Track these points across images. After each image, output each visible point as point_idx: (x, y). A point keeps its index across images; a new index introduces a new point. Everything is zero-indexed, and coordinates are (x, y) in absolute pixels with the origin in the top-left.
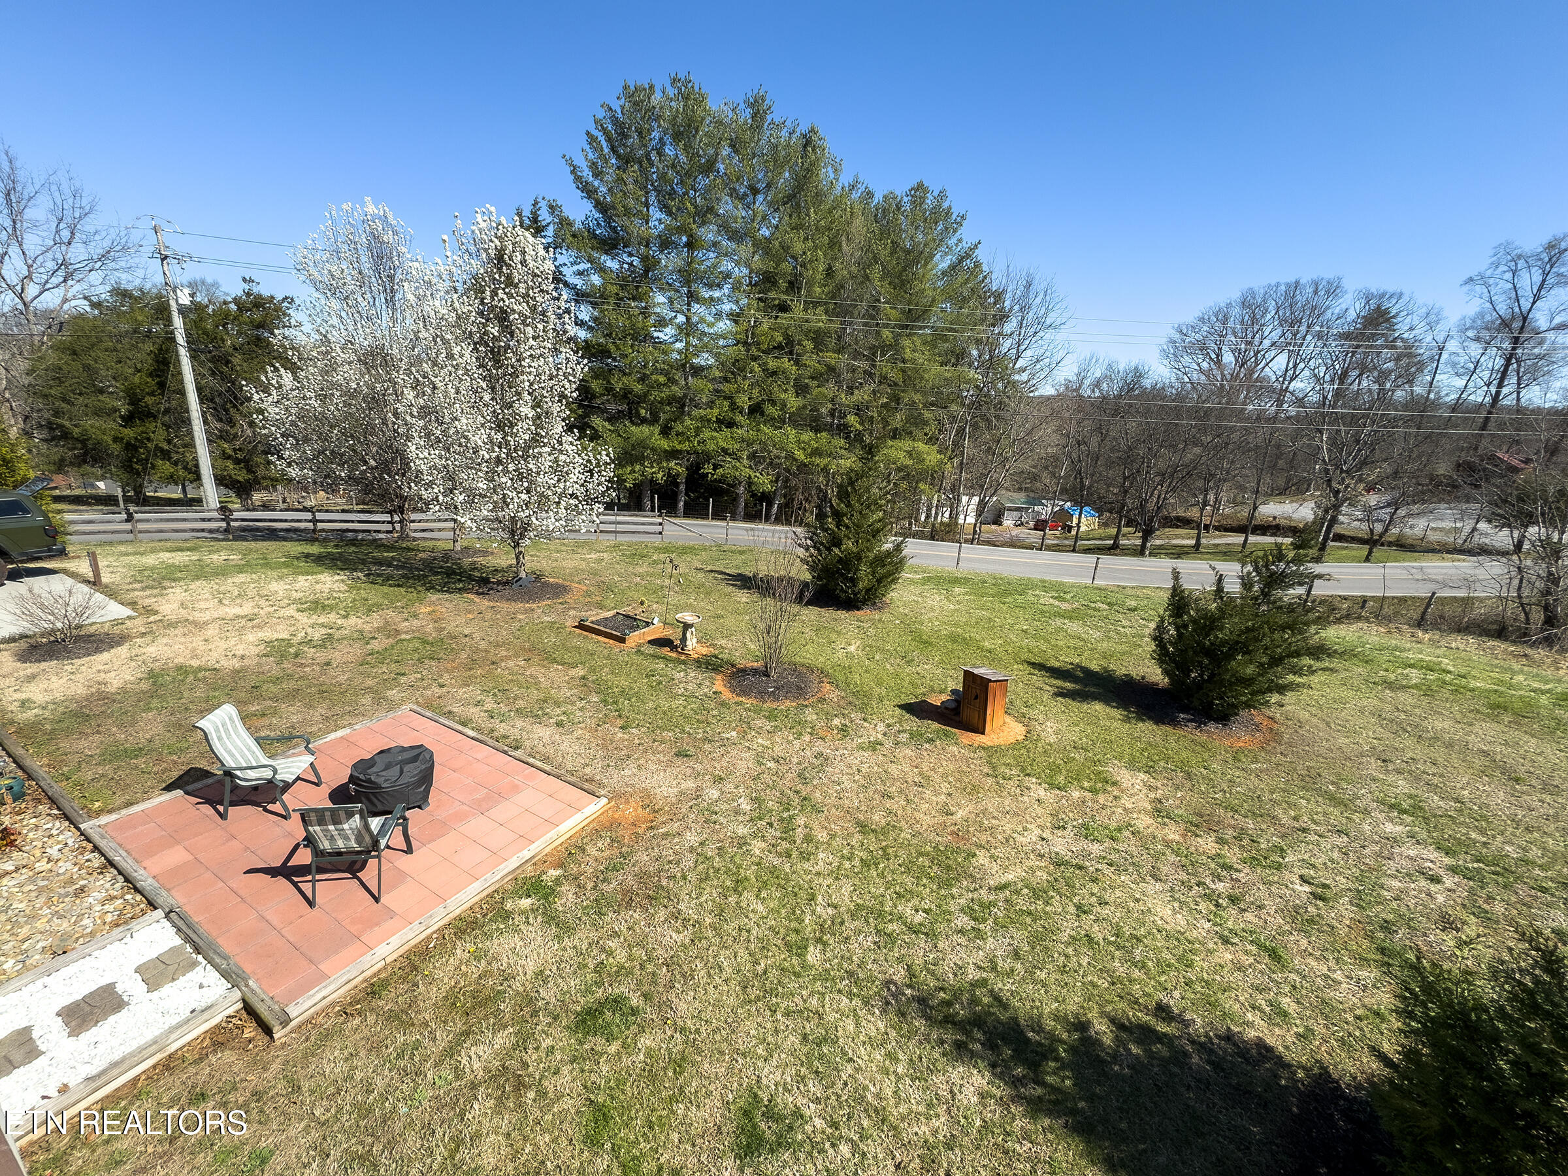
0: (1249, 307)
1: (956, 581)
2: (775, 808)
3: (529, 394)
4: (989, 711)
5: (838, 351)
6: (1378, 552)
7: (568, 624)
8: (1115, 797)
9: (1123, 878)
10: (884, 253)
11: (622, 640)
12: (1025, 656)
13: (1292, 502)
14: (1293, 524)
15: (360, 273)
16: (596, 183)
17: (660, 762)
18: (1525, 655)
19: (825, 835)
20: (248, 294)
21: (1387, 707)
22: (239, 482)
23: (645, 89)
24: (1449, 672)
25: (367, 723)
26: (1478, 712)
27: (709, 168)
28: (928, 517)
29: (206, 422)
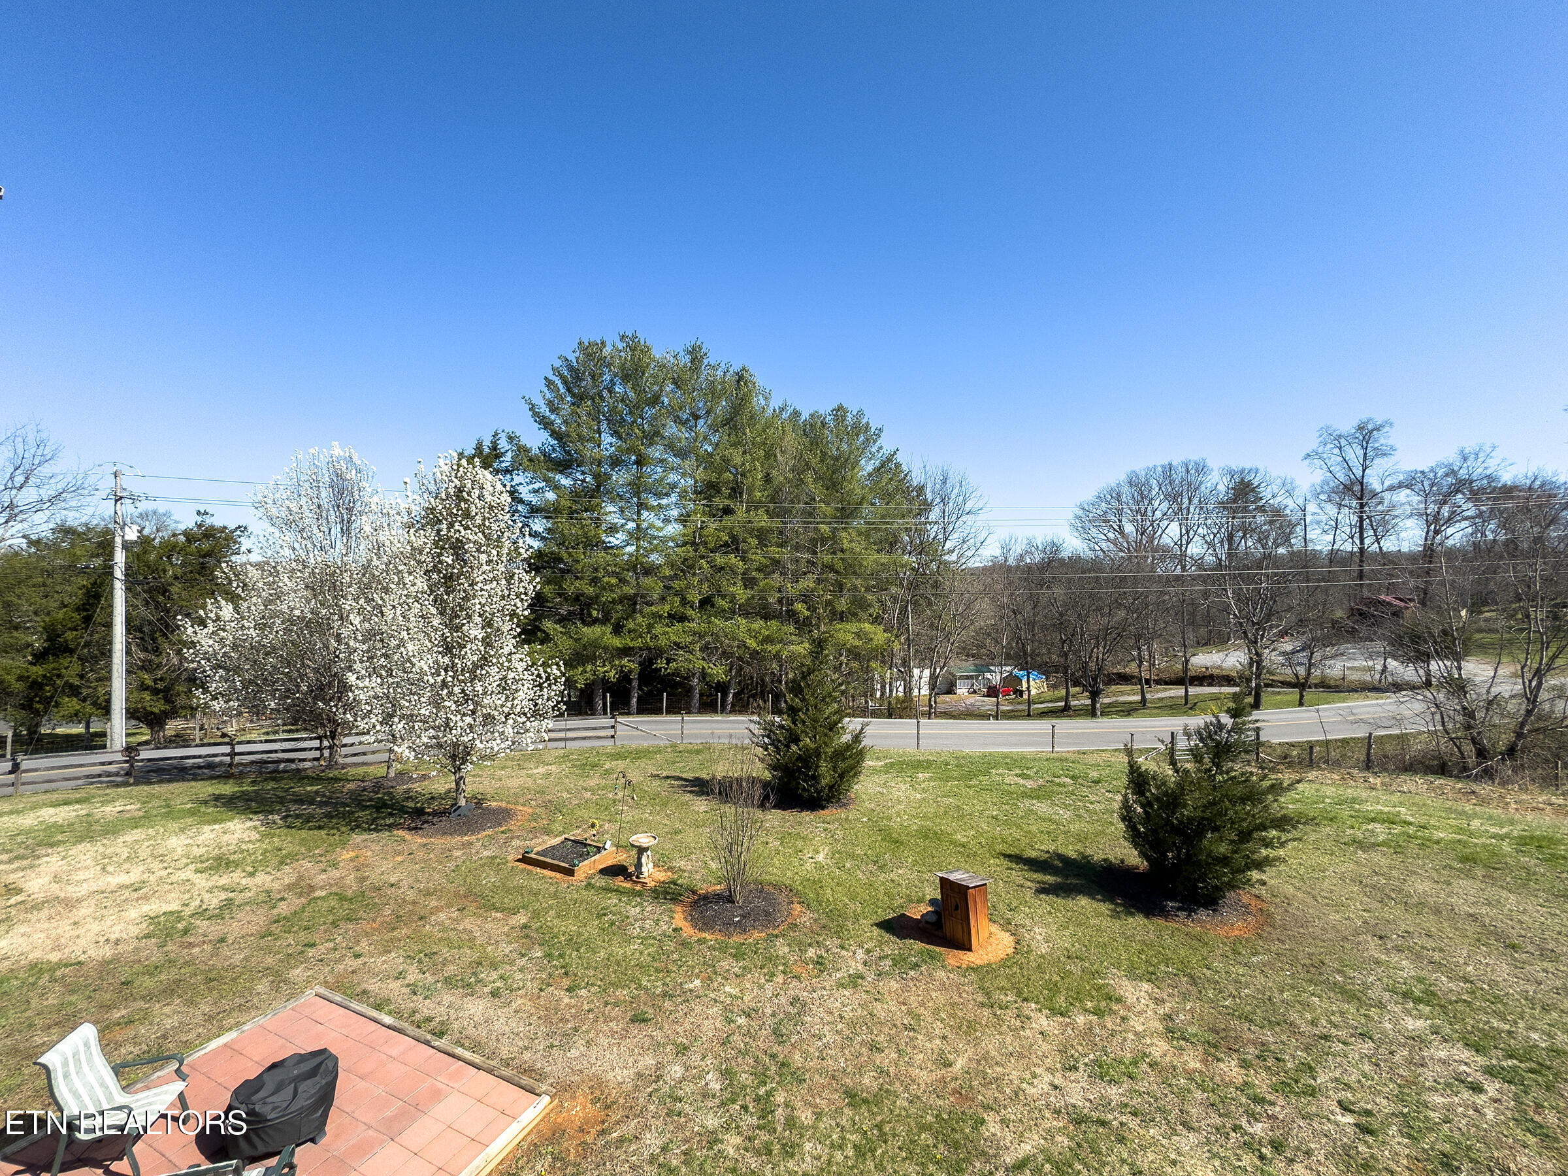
0: (1136, 485)
1: (919, 765)
2: (749, 1082)
3: (480, 616)
4: (972, 922)
5: (781, 545)
6: (1309, 695)
7: (510, 858)
8: (1123, 1019)
9: (1152, 1131)
10: (814, 462)
11: (570, 872)
12: (1000, 847)
13: (1218, 651)
14: (1225, 673)
15: (319, 507)
16: (553, 417)
17: (613, 1033)
18: (1473, 792)
19: (809, 1113)
20: (199, 526)
21: (1366, 871)
22: (152, 713)
23: (597, 344)
24: (1410, 823)
25: (261, 1020)
26: (1451, 867)
27: (655, 400)
28: (883, 694)
29: (128, 652)
